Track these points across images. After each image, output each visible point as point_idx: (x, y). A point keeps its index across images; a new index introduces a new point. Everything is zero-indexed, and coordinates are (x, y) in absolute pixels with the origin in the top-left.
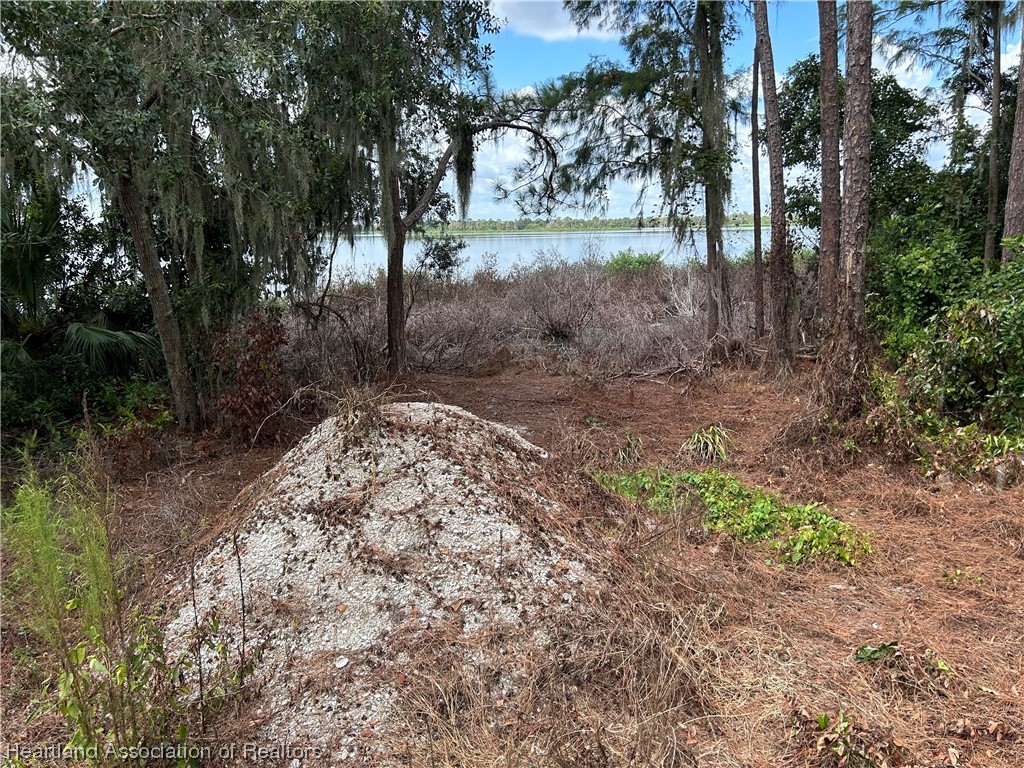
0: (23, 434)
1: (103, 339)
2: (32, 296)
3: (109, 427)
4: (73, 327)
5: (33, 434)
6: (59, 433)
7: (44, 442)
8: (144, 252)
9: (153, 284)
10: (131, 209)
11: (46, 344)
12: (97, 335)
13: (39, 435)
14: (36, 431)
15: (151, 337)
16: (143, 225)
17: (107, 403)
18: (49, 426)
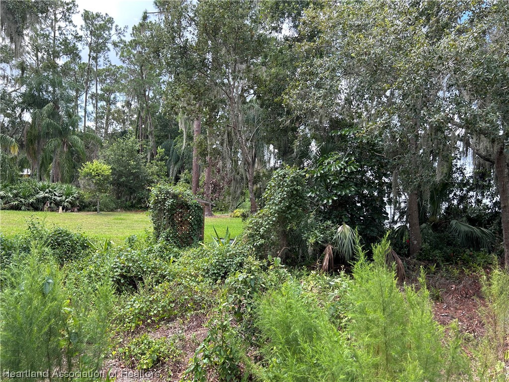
0: (429, 264)
1: (467, 229)
2: (436, 207)
3: (468, 270)
4: (454, 222)
5: (434, 265)
6: (445, 267)
7: (437, 270)
8: (503, 187)
9: (504, 203)
10: (500, 166)
11: (439, 228)
12: (465, 227)
13: (436, 267)
14: (435, 264)
15: (490, 232)
16: (505, 174)
17: (464, 260)
18: (441, 264)
